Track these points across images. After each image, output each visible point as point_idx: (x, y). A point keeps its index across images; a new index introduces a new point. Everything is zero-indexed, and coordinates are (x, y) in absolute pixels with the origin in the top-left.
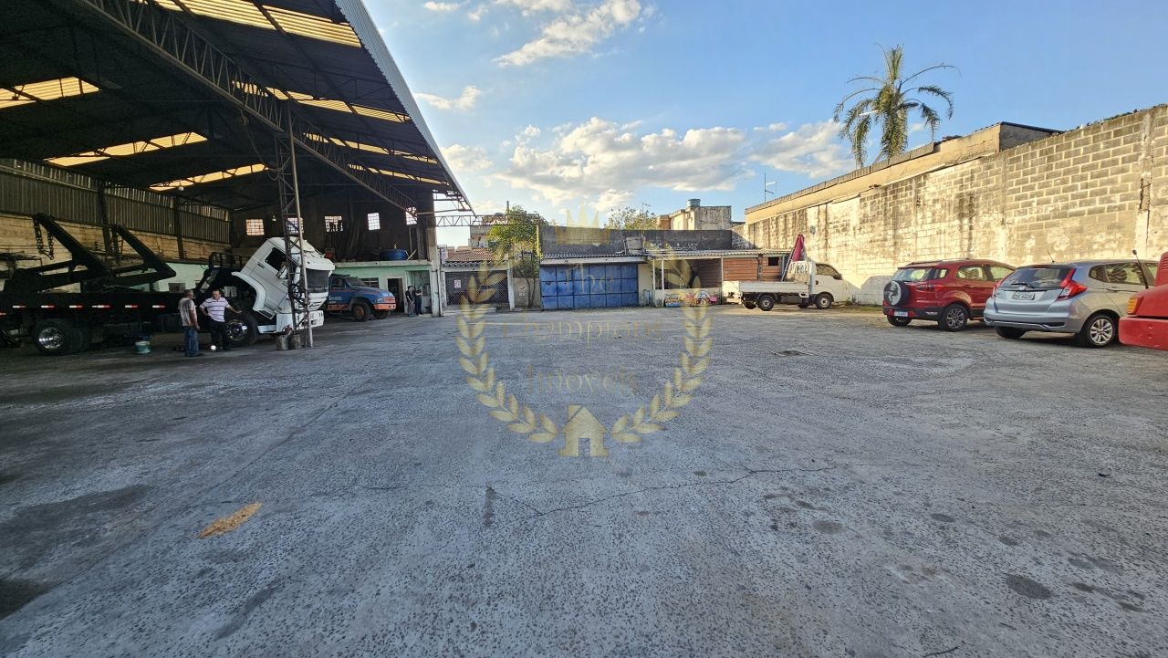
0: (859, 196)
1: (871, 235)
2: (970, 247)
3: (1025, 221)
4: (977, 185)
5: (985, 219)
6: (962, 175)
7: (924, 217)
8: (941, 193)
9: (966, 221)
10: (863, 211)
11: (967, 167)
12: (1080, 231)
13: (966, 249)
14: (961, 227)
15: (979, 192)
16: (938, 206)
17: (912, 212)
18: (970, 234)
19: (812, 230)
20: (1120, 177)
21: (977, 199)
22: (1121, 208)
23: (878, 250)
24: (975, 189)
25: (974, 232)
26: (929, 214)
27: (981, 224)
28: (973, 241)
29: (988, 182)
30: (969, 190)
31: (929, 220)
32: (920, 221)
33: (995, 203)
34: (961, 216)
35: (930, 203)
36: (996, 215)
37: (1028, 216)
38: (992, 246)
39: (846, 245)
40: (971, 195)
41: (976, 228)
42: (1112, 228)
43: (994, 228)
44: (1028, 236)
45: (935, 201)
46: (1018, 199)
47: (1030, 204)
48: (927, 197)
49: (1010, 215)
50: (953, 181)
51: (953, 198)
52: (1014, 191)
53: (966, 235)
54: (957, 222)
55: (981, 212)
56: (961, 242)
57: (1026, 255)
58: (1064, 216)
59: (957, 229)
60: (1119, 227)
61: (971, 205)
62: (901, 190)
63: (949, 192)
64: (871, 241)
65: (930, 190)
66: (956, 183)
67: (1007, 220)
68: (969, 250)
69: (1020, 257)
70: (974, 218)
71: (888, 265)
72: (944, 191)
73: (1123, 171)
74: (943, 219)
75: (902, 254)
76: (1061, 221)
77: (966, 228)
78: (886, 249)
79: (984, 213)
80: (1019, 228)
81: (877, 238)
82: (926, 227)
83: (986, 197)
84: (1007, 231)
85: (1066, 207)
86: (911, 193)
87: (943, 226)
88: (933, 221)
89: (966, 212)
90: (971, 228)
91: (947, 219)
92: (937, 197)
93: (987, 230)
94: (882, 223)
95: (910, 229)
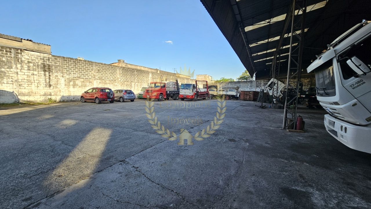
2: (49, 82)
4: (51, 63)
9: (47, 73)
12: (84, 82)
14: (45, 75)
15: (52, 65)
18: (50, 78)
20: (90, 73)
21: (52, 67)
22: (91, 79)
26: (26, 66)
27: (54, 75)
28: (51, 80)
29: (56, 63)
30: (48, 63)
31: (26, 69)
33: (59, 70)
34: (45, 71)
36: (60, 74)
37: (70, 76)
38: (59, 82)
40: (49, 65)
41: (52, 76)
42: (90, 82)
44: (71, 81)
46: (67, 71)
47: (71, 73)
49: (65, 75)
50: (39, 58)
51: (40, 64)
52: (65, 69)
53: (47, 77)
54: (43, 72)
55: (54, 72)
56: (45, 80)
57: (70, 86)
58: (80, 78)
59: (43, 75)
60: (91, 82)
61: (49, 69)
63: (37, 61)
65: (26, 56)
70: (51, 73)
73: (91, 72)
76: (79, 79)
77: (48, 75)
80: (68, 79)
84: (64, 79)
85: (80, 76)
87: (35, 73)
88: (29, 70)
89: (47, 70)
90: (50, 76)
92: (30, 61)
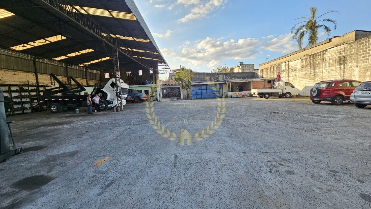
0: (301, 59)
1: (305, 72)
2: (344, 75)
3: (366, 65)
4: (346, 53)
5: (350, 65)
6: (341, 50)
7: (325, 65)
8: (332, 56)
9: (342, 66)
10: (302, 64)
11: (343, 46)
13: (342, 76)
14: (340, 68)
15: (348, 55)
16: (331, 61)
17: (321, 64)
18: (344, 70)
19: (283, 71)
21: (347, 58)
23: (308, 77)
24: (346, 54)
25: (345, 70)
26: (327, 64)
27: (348, 67)
28: (345, 73)
29: (351, 52)
30: (343, 55)
31: (328, 66)
32: (324, 67)
33: (354, 59)
34: (340, 64)
35: (328, 60)
36: (354, 63)
37: (367, 63)
38: (353, 75)
39: (296, 76)
40: (344, 57)
41: (346, 68)
43: (353, 68)
44: (367, 70)
45: (330, 59)
46: (363, 57)
47: (368, 59)
48: (327, 58)
49: (360, 63)
50: (337, 52)
51: (337, 58)
52: (361, 55)
53: (342, 71)
54: (339, 66)
55: (348, 62)
56: (340, 73)
57: (366, 77)
59: (338, 69)
61: (344, 60)
62: (317, 56)
63: (335, 56)
64: (305, 74)
65: (328, 55)
66: (338, 52)
67: (359, 65)
68: (344, 76)
69: (364, 78)
70: (345, 65)
71: (312, 82)
72: (334, 55)
74: (333, 65)
75: (317, 78)
77: (342, 68)
78: (311, 77)
79: (349, 63)
80: (363, 68)
81: (307, 73)
82: (326, 68)
83: (350, 57)
84: (359, 69)
86: (320, 57)
87: (333, 68)
88: (329, 66)
89: (342, 62)
90: (344, 68)
91: (335, 65)
92: (330, 58)
93: (351, 69)
94: (310, 68)
95: (320, 69)
